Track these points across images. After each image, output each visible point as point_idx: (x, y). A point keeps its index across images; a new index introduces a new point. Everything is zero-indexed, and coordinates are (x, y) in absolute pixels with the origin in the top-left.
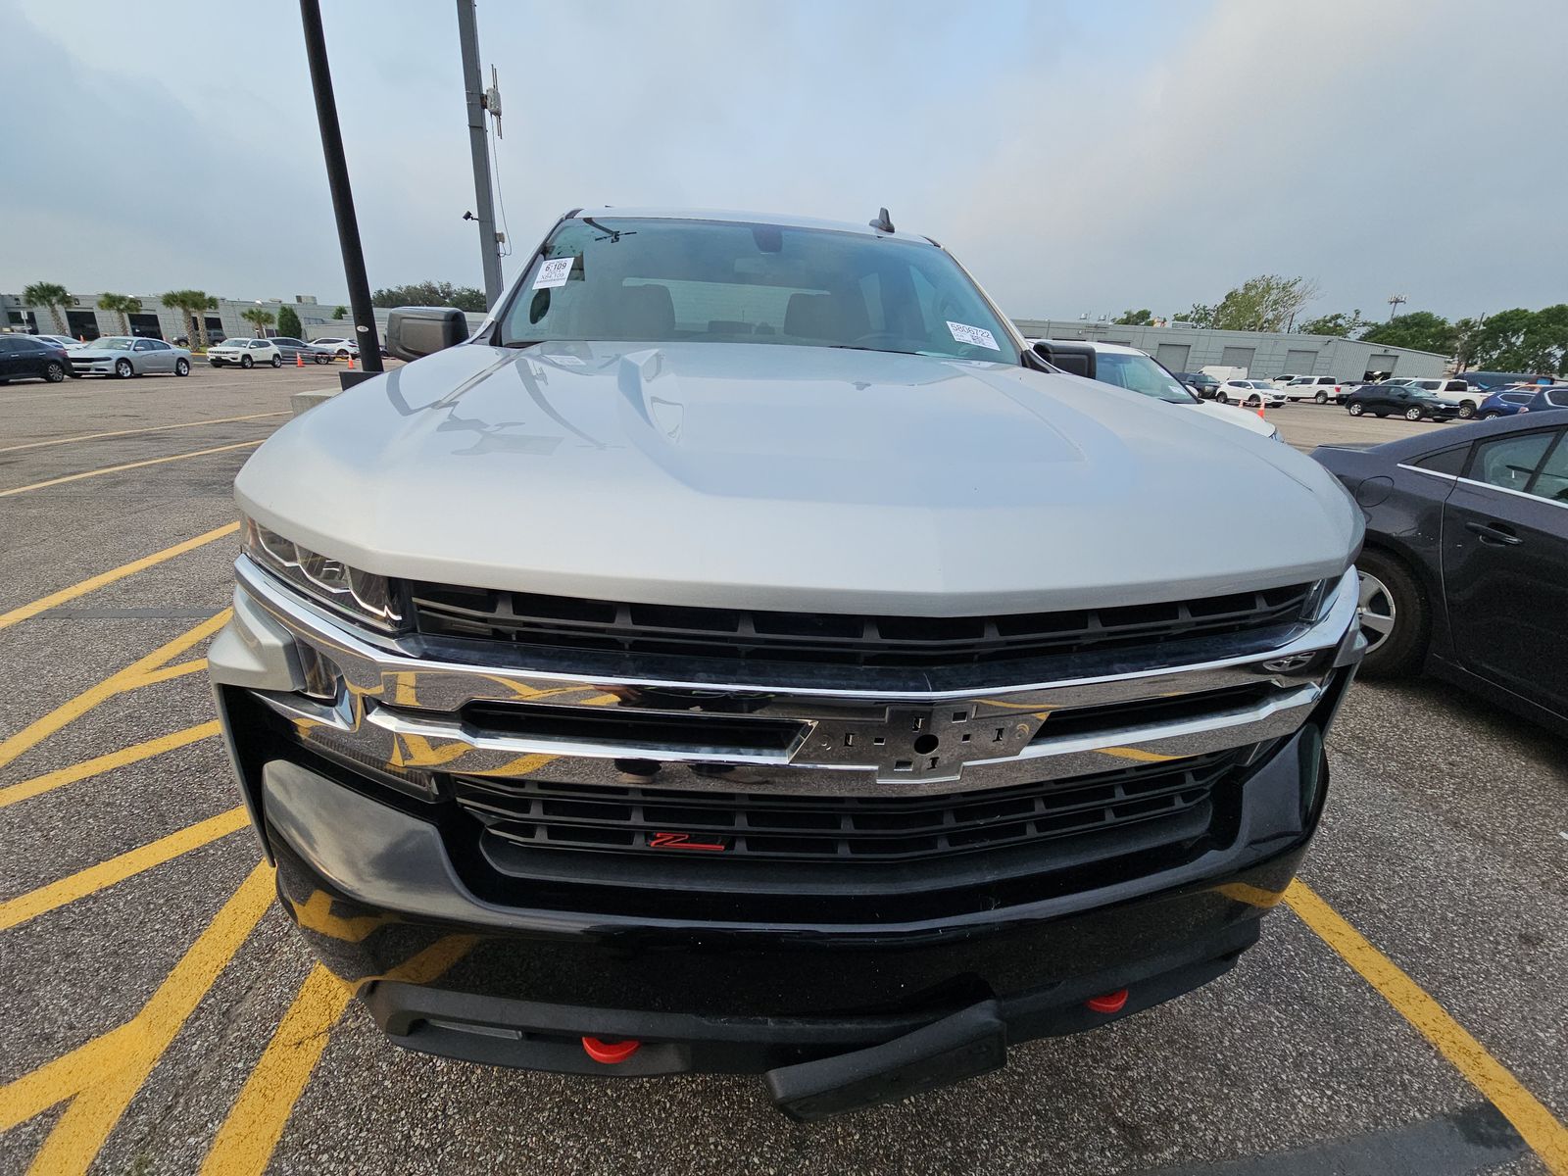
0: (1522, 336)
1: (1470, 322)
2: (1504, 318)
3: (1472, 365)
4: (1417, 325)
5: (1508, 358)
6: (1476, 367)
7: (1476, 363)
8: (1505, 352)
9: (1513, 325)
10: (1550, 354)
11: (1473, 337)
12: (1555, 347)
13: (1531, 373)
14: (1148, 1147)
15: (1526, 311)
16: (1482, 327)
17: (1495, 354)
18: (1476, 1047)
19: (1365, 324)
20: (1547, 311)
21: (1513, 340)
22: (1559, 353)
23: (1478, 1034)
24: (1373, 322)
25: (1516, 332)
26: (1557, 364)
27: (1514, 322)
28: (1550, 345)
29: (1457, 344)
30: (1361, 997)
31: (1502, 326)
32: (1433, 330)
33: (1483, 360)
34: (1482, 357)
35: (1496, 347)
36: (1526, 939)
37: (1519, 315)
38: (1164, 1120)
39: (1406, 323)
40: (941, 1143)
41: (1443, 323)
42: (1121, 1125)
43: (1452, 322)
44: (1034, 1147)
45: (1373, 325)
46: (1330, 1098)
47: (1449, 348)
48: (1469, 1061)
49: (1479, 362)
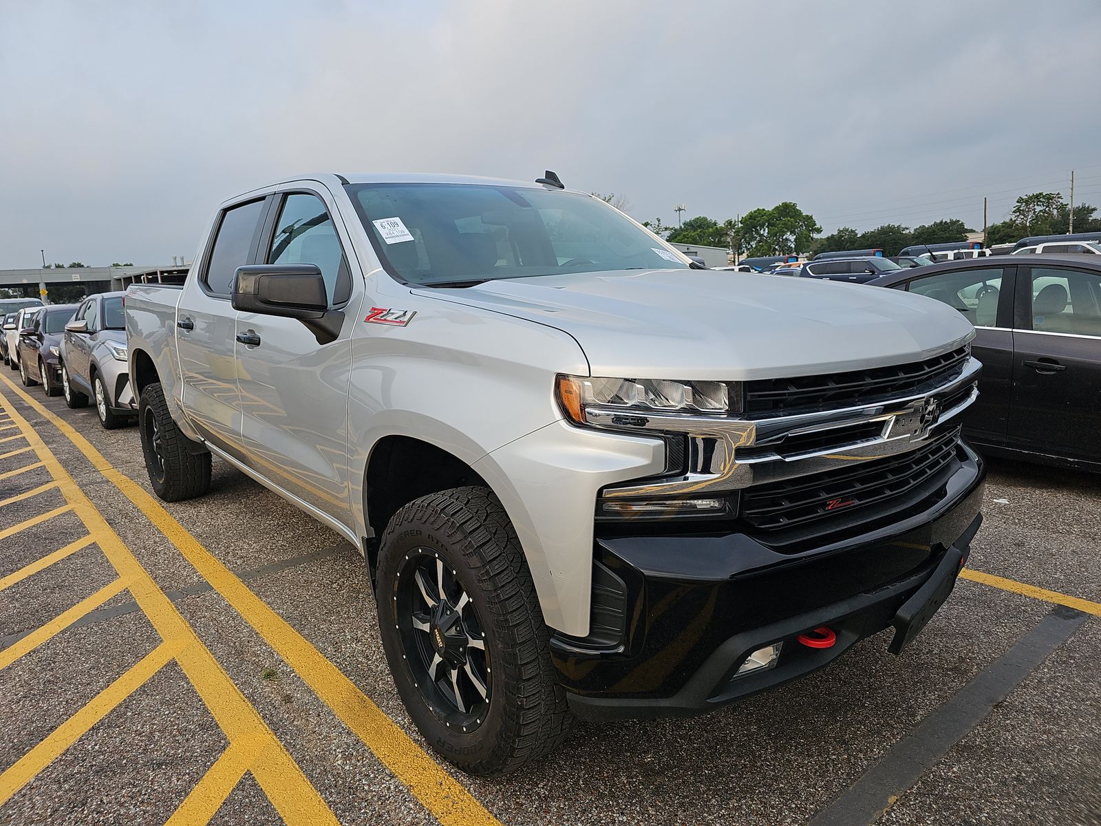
0: (767, 229)
1: (732, 222)
2: (752, 217)
3: (742, 254)
4: (700, 227)
5: (762, 246)
6: (745, 255)
7: (744, 252)
8: (760, 241)
9: (759, 221)
10: (787, 239)
11: (737, 232)
12: (789, 233)
13: (779, 255)
14: (966, 672)
15: (764, 210)
16: (740, 225)
17: (753, 244)
18: (1037, 589)
19: (666, 229)
20: (777, 208)
21: (762, 232)
22: (792, 238)
23: (1033, 584)
24: (671, 227)
25: (762, 226)
26: (793, 246)
27: (759, 218)
28: (786, 233)
29: (729, 240)
30: (981, 588)
31: (753, 221)
32: (711, 230)
33: (748, 249)
34: (746, 247)
35: (753, 238)
36: (1017, 545)
37: (760, 213)
38: (961, 660)
39: (692, 226)
40: (896, 711)
41: (715, 224)
42: (951, 670)
43: (721, 224)
44: (930, 693)
45: (672, 229)
46: (1006, 626)
47: (725, 243)
48: (1038, 594)
49: (745, 251)
